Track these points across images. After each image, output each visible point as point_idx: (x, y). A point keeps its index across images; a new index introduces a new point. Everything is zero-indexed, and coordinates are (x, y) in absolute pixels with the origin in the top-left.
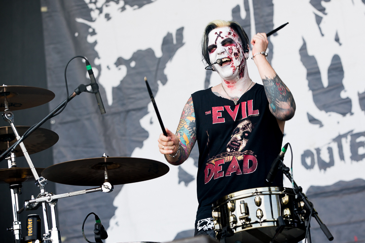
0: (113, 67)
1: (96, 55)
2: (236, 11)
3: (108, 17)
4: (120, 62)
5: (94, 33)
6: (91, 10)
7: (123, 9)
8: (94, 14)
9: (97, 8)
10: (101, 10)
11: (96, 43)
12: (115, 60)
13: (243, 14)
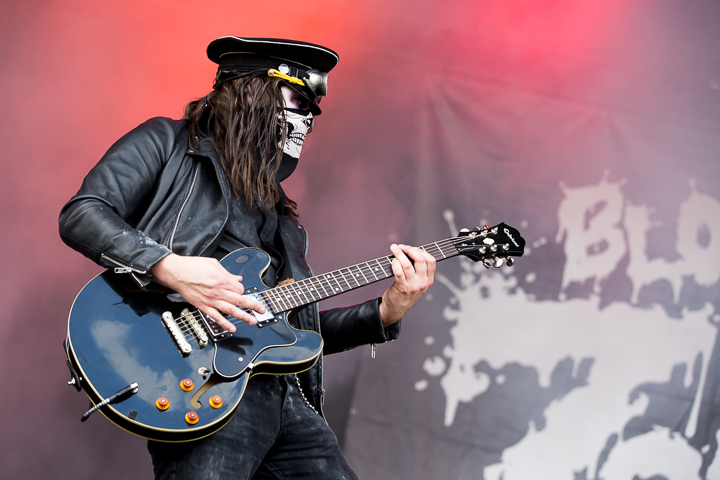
0: (469, 371)
1: (449, 341)
2: (679, 371)
3: (485, 292)
4: (481, 367)
5: (456, 307)
6: (463, 271)
7: (512, 291)
8: (467, 279)
9: (473, 273)
10: (477, 277)
11: (454, 323)
12: (475, 360)
13: (688, 380)
